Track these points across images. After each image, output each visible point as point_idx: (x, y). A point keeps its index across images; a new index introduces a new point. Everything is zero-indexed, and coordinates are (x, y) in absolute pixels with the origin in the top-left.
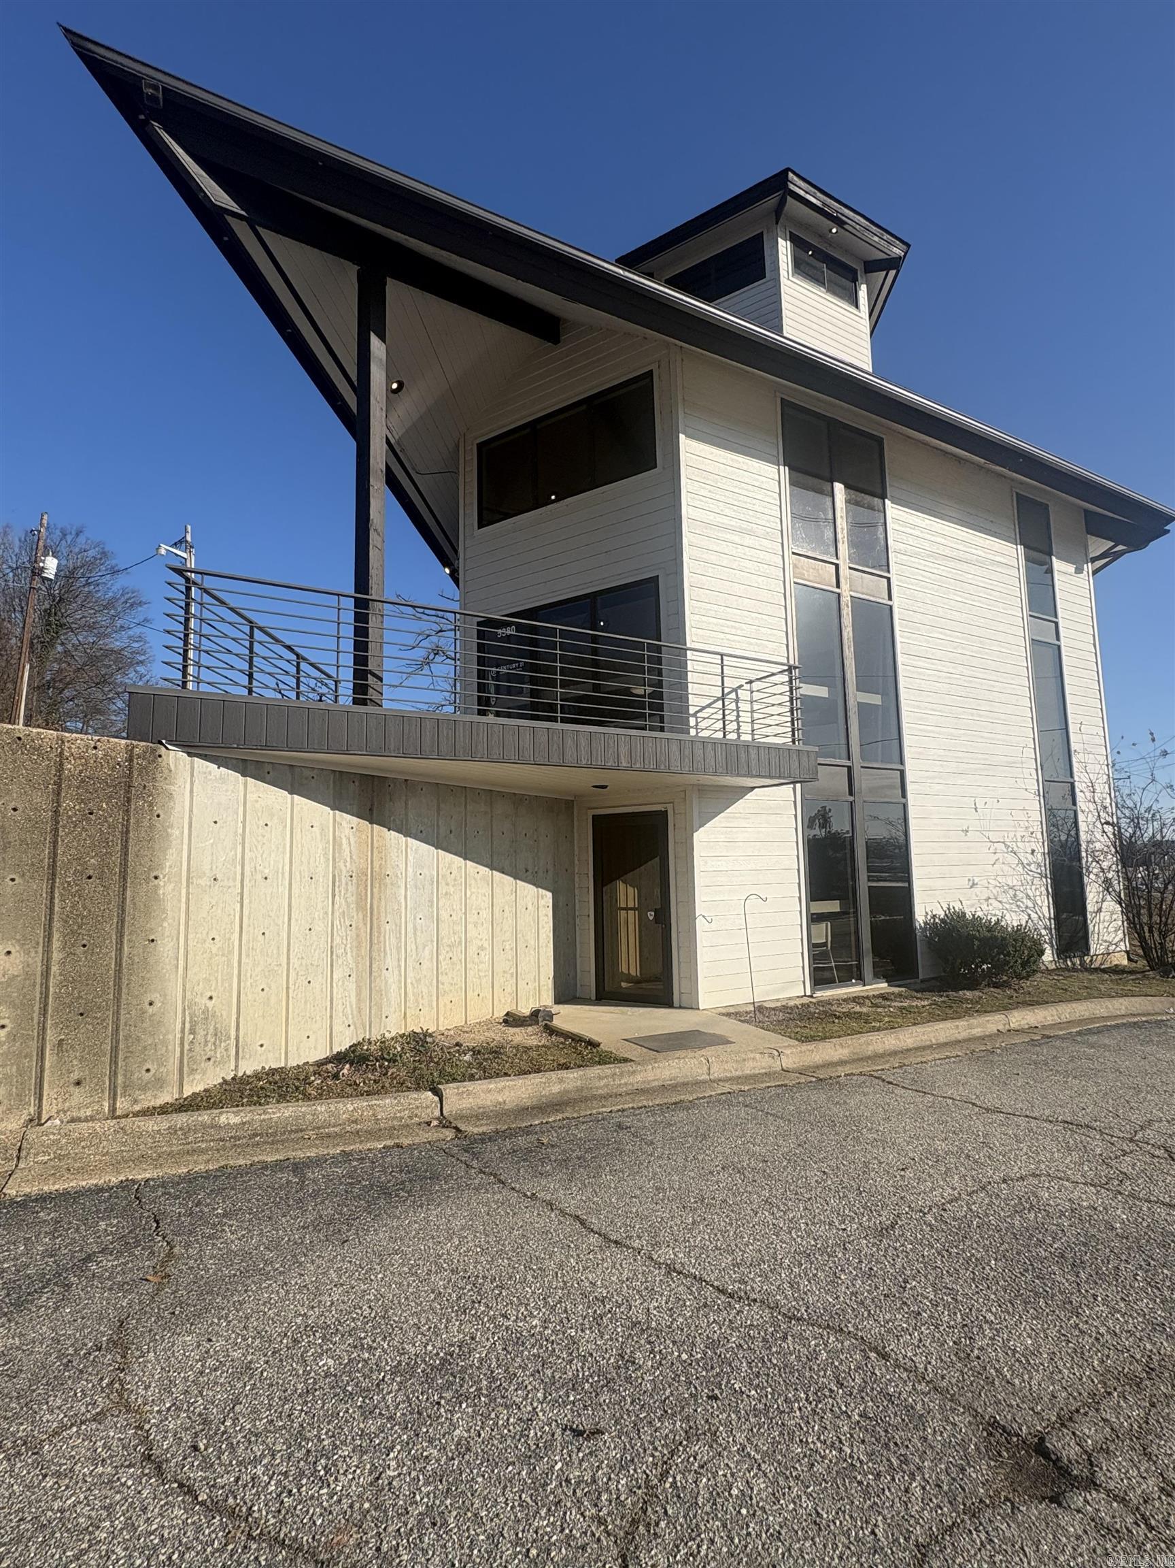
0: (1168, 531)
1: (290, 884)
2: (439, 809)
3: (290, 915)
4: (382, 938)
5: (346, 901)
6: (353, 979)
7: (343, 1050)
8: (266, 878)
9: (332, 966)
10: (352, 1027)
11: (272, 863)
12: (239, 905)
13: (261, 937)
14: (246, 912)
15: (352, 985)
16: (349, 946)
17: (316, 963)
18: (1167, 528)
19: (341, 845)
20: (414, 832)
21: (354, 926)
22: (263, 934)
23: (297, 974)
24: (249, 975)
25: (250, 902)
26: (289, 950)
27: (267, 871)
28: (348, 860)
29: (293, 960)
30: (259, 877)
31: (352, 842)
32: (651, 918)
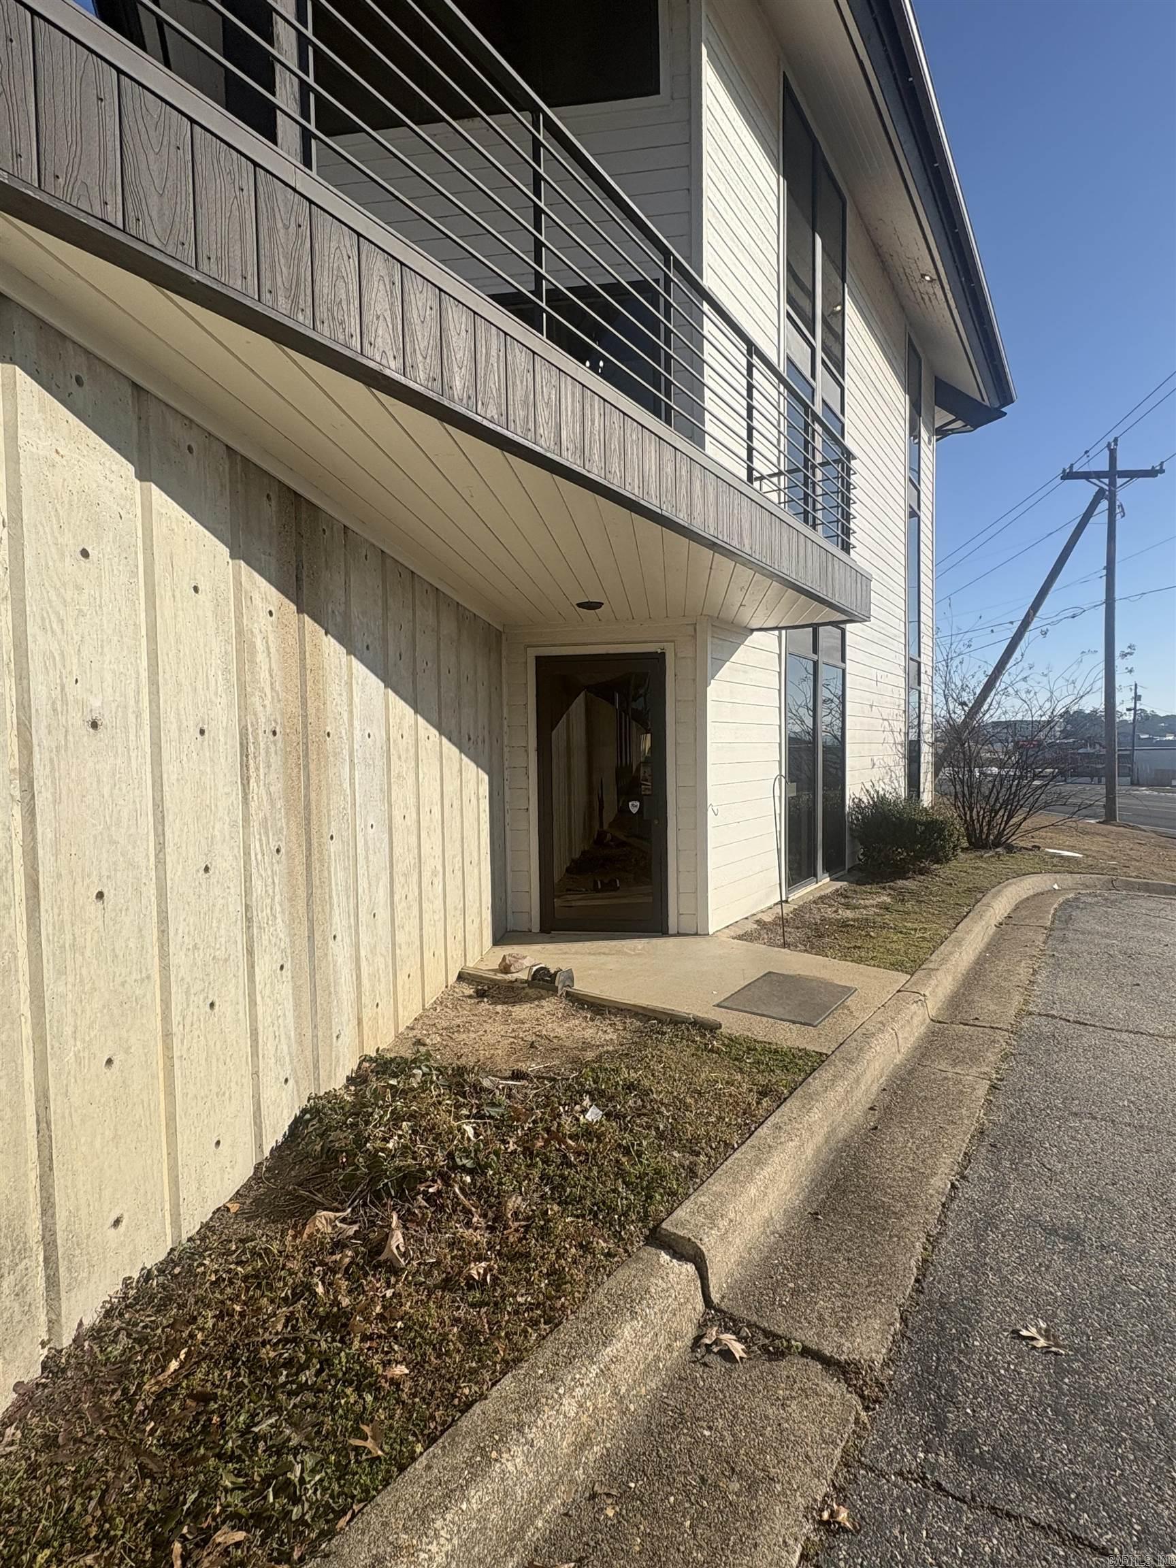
0: (1005, 414)
1: (156, 745)
2: (386, 608)
3: (160, 835)
4: (326, 874)
5: (269, 793)
6: (287, 973)
7: (280, 1140)
8: (94, 725)
9: (250, 953)
10: (291, 1082)
11: (108, 677)
12: (17, 811)
13: (93, 908)
14: (44, 832)
15: (286, 990)
16: (277, 898)
17: (220, 954)
18: (1003, 410)
19: (253, 652)
20: (359, 645)
21: (283, 850)
22: (100, 895)
23: (187, 992)
24: (68, 1030)
25: (56, 801)
26: (163, 932)
27: (96, 703)
28: (268, 690)
29: (178, 958)
30: (77, 721)
31: (273, 650)
32: (634, 810)
